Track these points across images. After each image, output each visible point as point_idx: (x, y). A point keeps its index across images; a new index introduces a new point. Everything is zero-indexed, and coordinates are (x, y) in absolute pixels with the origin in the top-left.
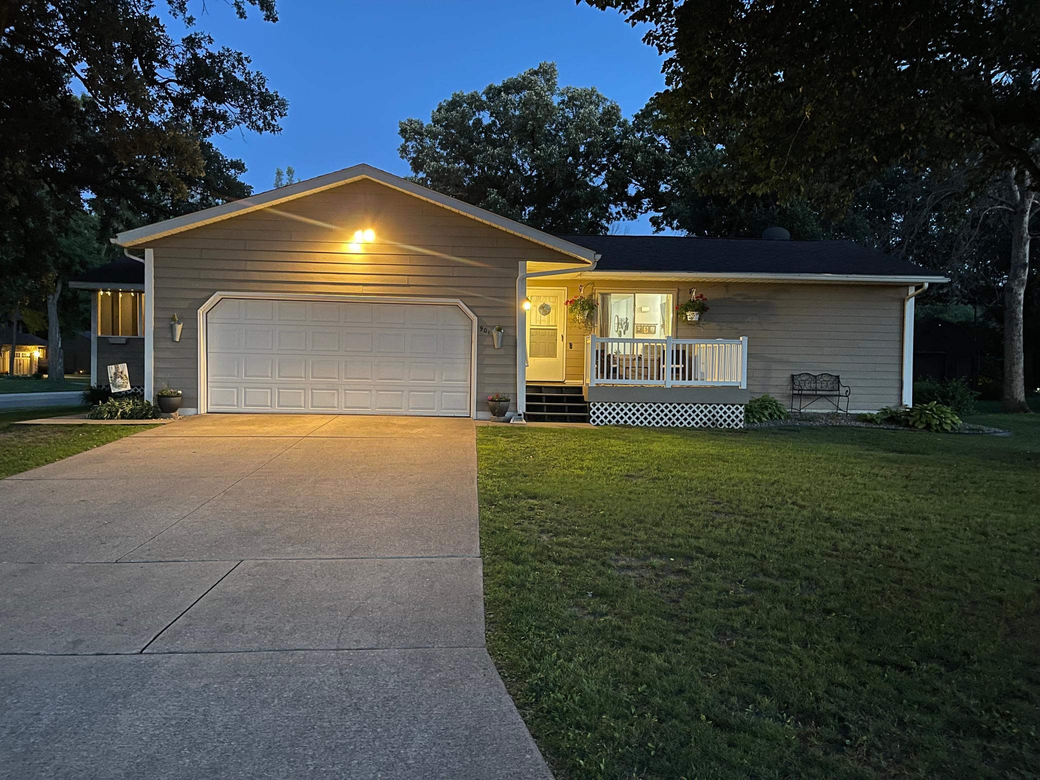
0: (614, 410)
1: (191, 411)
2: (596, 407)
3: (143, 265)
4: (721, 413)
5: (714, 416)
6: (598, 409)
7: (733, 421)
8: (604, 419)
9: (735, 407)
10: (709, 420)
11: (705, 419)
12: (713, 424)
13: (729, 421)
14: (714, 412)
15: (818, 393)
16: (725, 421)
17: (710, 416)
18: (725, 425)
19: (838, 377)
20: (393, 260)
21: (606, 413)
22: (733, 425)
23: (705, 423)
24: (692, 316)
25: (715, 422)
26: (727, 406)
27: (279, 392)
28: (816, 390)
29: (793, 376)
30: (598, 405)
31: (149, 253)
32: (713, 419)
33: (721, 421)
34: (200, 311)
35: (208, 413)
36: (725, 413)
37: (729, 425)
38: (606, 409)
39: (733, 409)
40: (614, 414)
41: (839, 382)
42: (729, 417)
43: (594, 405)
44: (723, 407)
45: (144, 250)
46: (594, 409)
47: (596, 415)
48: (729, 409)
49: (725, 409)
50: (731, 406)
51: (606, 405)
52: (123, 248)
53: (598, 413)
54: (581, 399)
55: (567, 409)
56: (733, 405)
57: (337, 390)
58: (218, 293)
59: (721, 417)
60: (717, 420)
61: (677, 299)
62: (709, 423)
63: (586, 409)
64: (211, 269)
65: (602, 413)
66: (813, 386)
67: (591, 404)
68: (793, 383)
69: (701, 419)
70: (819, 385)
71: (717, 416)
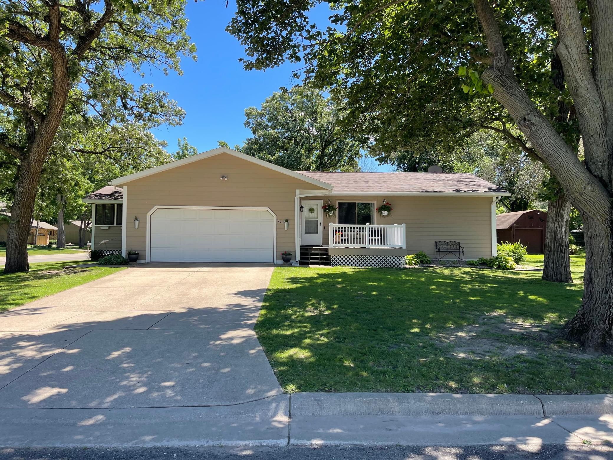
0: (342, 259)
1: (143, 261)
4: (394, 260)
5: (390, 262)
6: (335, 259)
7: (400, 264)
8: (337, 264)
11: (386, 263)
12: (390, 266)
13: (398, 264)
14: (390, 260)
15: (449, 250)
16: (396, 264)
17: (388, 262)
18: (396, 266)
19: (459, 243)
20: (238, 189)
21: (338, 261)
22: (400, 266)
23: (386, 265)
24: (384, 213)
28: (448, 249)
29: (436, 242)
30: (335, 257)
31: (125, 188)
32: (390, 264)
33: (394, 264)
34: (147, 215)
35: (150, 262)
36: (396, 260)
37: (398, 266)
38: (338, 259)
39: (400, 258)
40: (342, 261)
41: (459, 245)
42: (398, 262)
43: (333, 257)
45: (123, 187)
46: (333, 259)
47: (334, 262)
48: (398, 258)
49: (396, 258)
51: (338, 257)
54: (327, 254)
55: (320, 259)
58: (156, 206)
59: (394, 262)
60: (392, 264)
61: (377, 204)
62: (388, 265)
63: (329, 259)
64: (153, 195)
66: (446, 247)
67: (331, 256)
68: (436, 245)
69: (384, 263)
70: (449, 247)
71: (392, 262)
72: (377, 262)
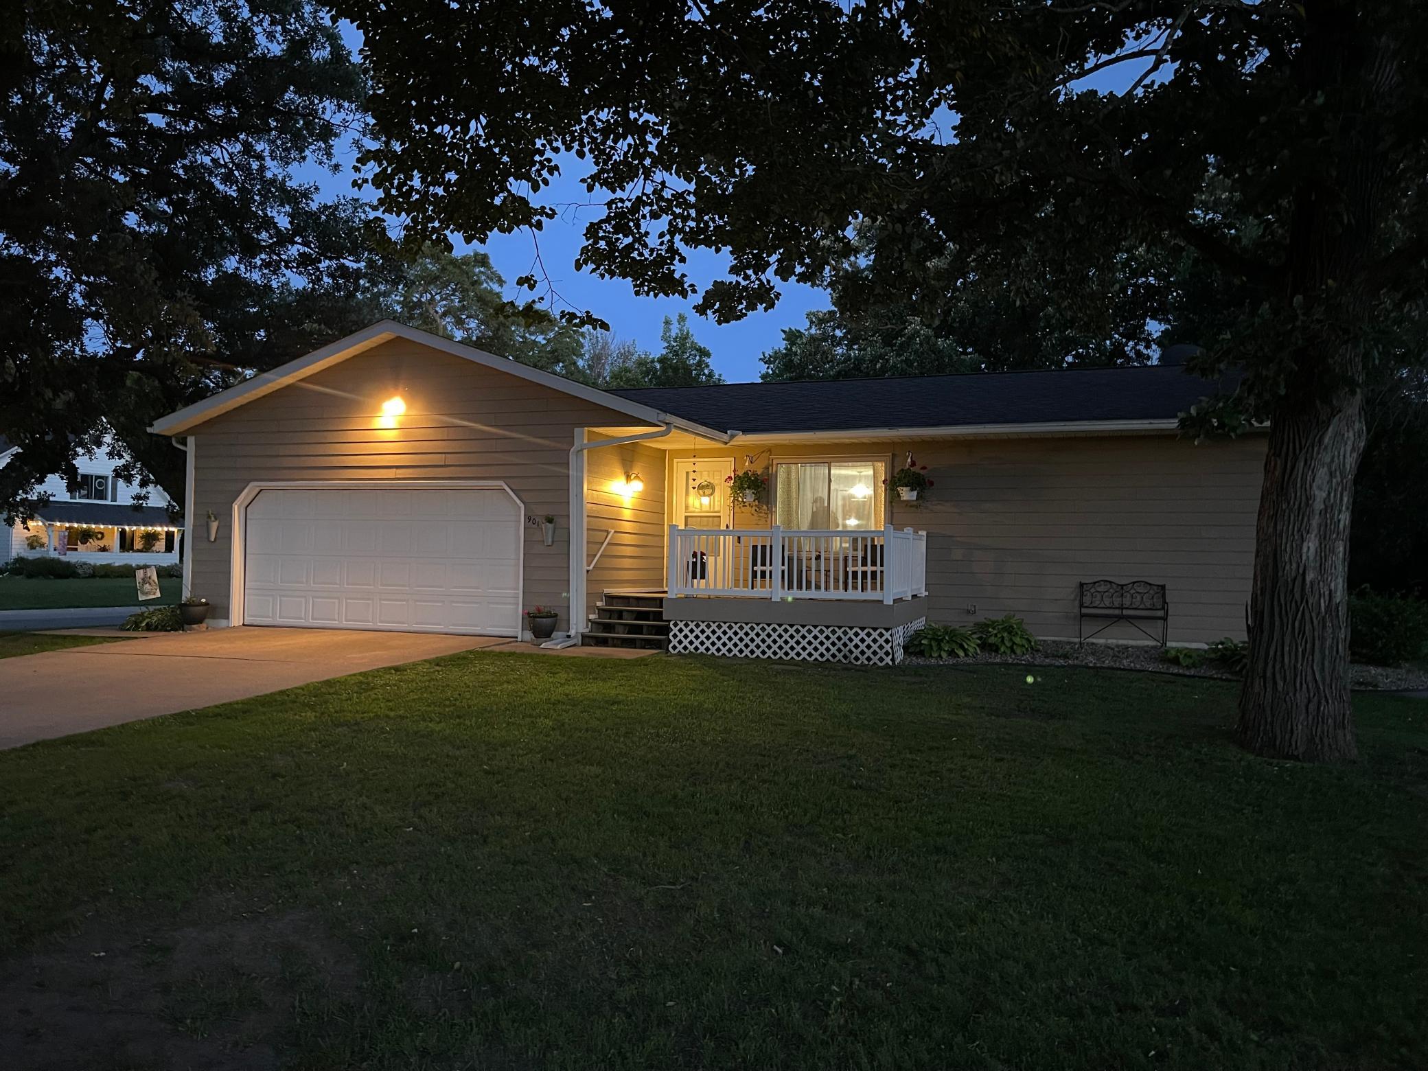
0: (703, 632)
1: (223, 623)
2: (678, 628)
3: (185, 452)
4: (856, 640)
5: (845, 645)
6: (681, 631)
7: (875, 653)
8: (688, 645)
9: (878, 631)
10: (839, 650)
11: (833, 650)
12: (845, 657)
13: (869, 653)
14: (845, 639)
15: (1125, 612)
16: (863, 653)
17: (839, 644)
18: (863, 659)
19: (1163, 587)
20: (431, 434)
21: (691, 637)
22: (875, 659)
23: (834, 656)
24: (907, 494)
25: (848, 654)
26: (866, 631)
27: (313, 601)
28: (1121, 608)
29: (1082, 585)
30: (681, 625)
31: (191, 441)
32: (845, 650)
33: (856, 652)
34: (235, 507)
35: (244, 625)
36: (863, 641)
37: (869, 659)
38: (692, 631)
39: (875, 635)
40: (702, 637)
41: (1165, 595)
42: (869, 647)
43: (676, 625)
44: (859, 631)
45: (186, 438)
46: (675, 630)
47: (678, 639)
48: (869, 635)
49: (863, 634)
50: (871, 631)
51: (692, 625)
52: (169, 438)
53: (680, 636)
54: (659, 616)
55: (645, 630)
56: (863, 629)
57: (373, 599)
58: (252, 484)
59: (856, 646)
60: (851, 652)
61: (892, 467)
62: (840, 656)
63: (666, 630)
64: (253, 456)
65: (686, 637)
66: (1117, 602)
67: (672, 623)
68: (1082, 595)
69: (828, 650)
70: (1127, 602)
71: (851, 646)
72: (804, 643)
